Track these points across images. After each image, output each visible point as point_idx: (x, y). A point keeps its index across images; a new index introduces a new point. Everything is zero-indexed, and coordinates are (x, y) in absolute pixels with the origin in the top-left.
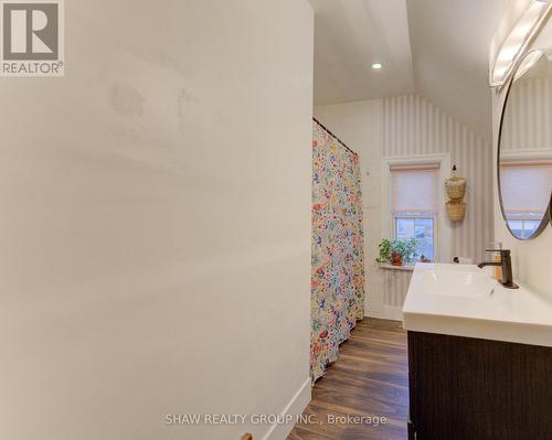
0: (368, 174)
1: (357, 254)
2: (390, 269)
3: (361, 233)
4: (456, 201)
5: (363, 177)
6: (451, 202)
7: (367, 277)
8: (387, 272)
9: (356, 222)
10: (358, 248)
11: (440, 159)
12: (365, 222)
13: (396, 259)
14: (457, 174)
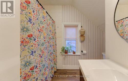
0: (58, 27)
1: (55, 52)
2: (64, 55)
3: (56, 45)
4: (82, 36)
5: (56, 28)
6: (81, 36)
7: (58, 58)
8: (63, 56)
9: (54, 42)
10: (55, 50)
11: (78, 24)
12: (57, 42)
13: (66, 52)
14: (82, 28)
